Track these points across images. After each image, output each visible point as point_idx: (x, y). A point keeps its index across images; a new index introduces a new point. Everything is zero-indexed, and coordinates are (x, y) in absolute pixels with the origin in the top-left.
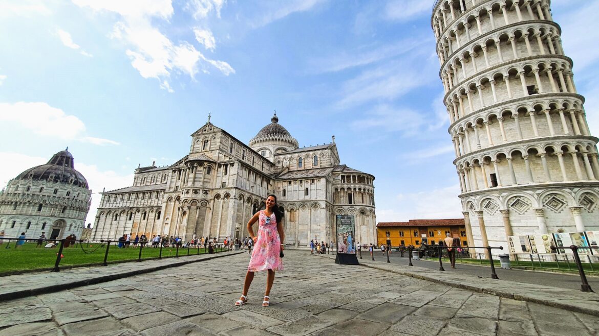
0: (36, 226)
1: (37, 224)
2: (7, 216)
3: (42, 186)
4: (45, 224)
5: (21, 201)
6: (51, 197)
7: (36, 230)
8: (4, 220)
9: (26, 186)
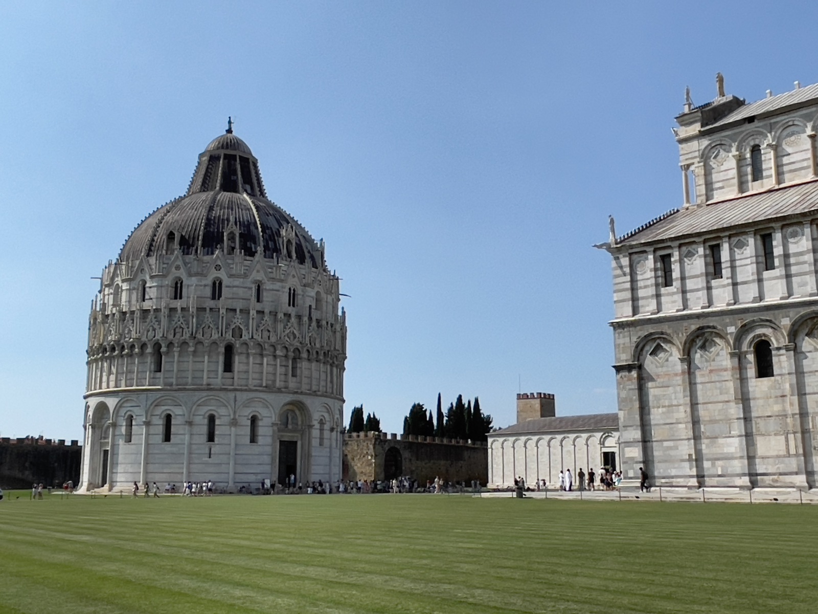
0: (233, 429)
1: (234, 423)
2: (143, 396)
3: (213, 274)
4: (254, 420)
5: (171, 337)
6: (253, 313)
7: (236, 445)
8: (136, 411)
9: (169, 281)
